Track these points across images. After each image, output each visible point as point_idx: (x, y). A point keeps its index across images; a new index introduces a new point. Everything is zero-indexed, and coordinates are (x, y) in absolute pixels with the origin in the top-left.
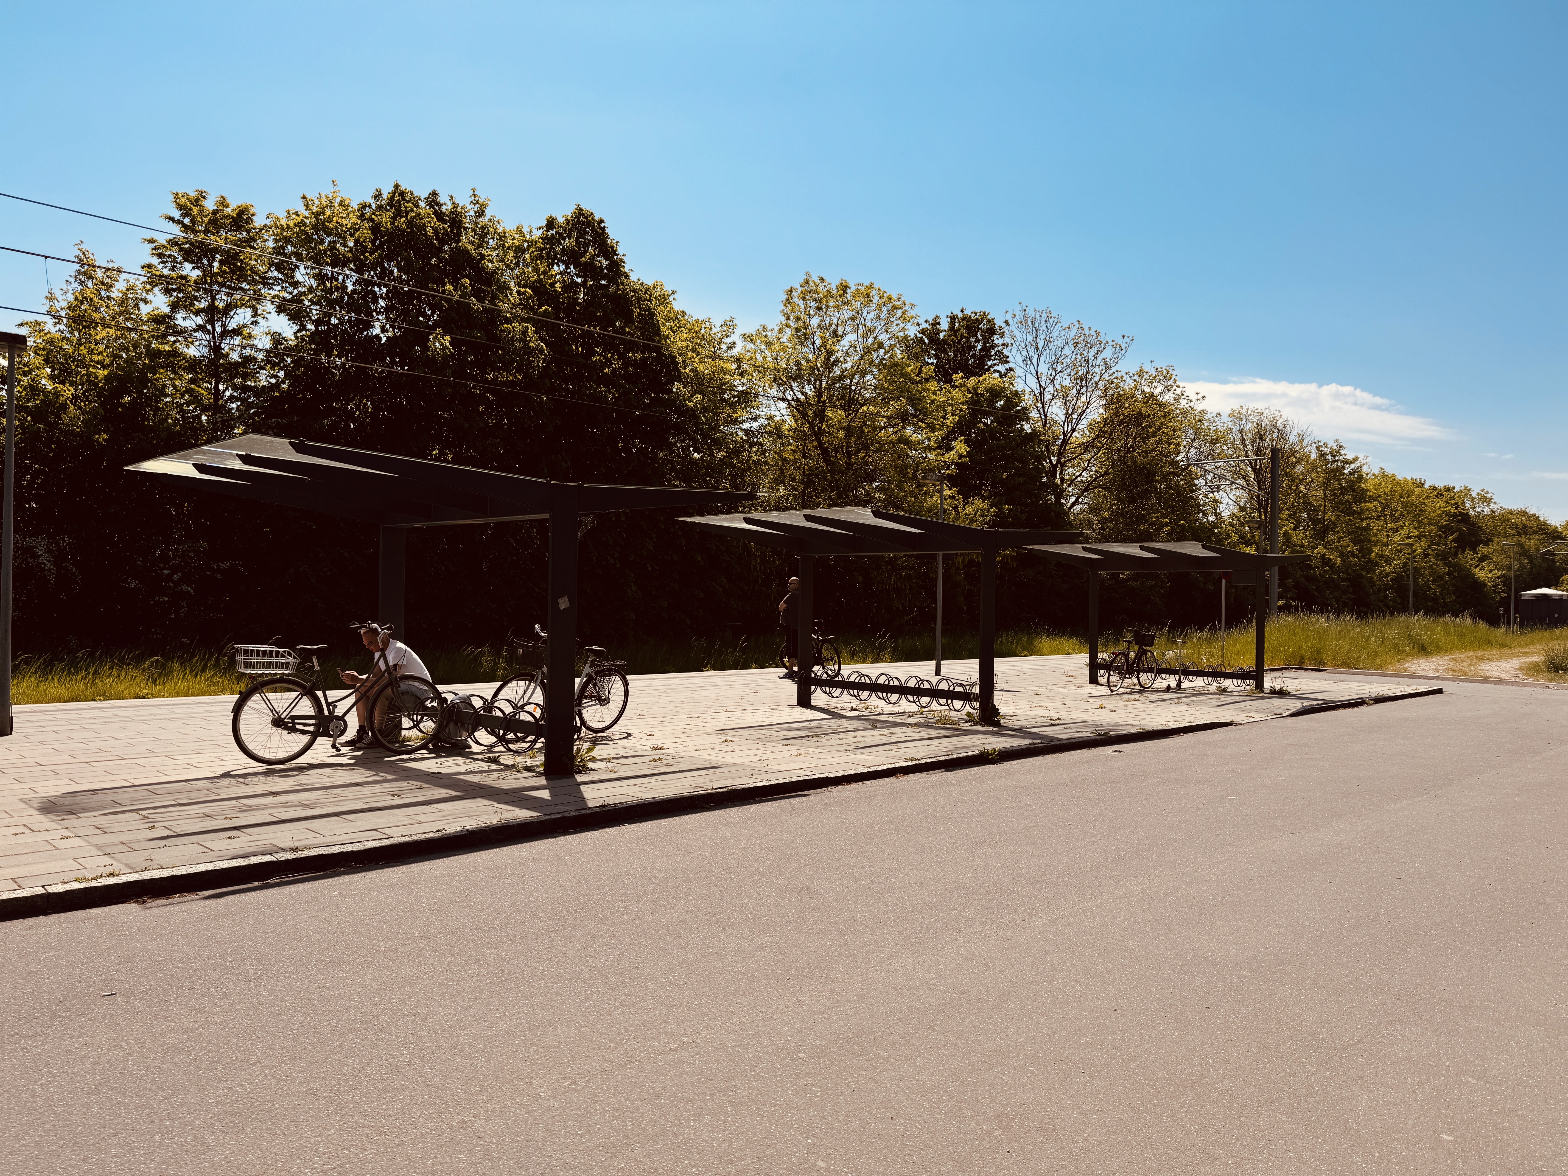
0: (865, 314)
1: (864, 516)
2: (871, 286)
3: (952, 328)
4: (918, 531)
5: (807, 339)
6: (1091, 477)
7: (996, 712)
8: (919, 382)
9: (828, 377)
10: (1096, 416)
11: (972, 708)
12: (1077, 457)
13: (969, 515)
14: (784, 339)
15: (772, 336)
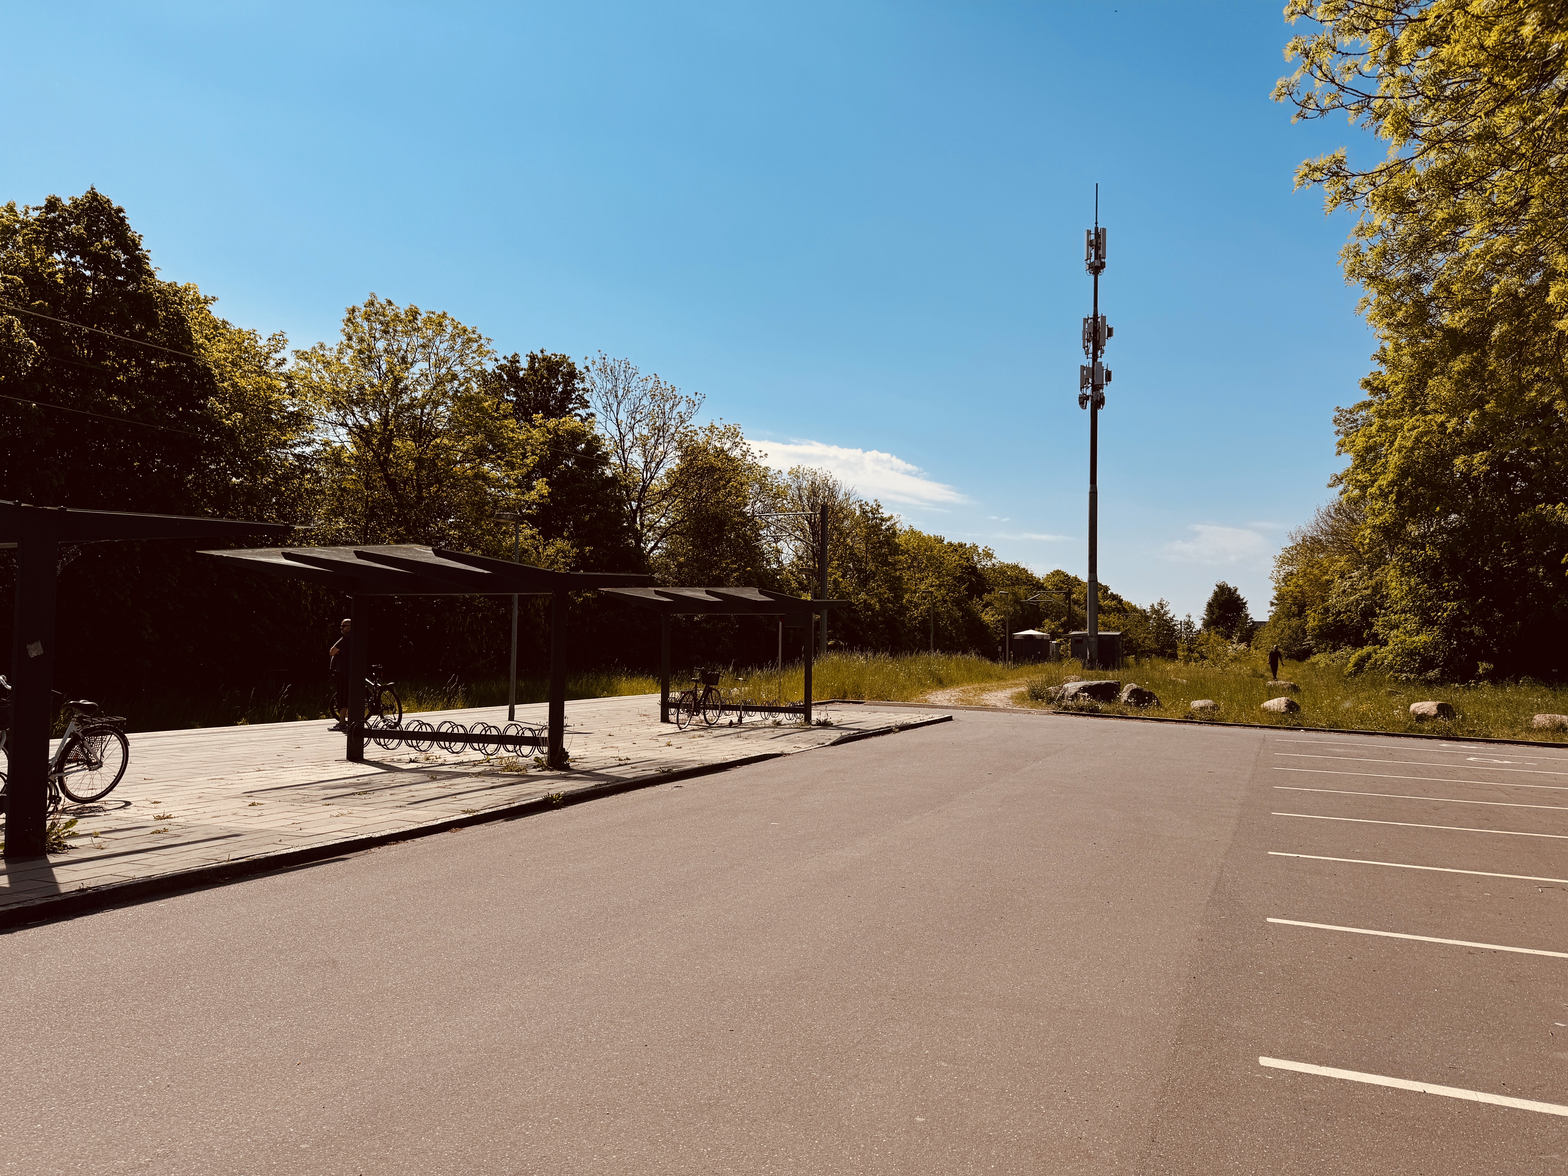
0: (437, 343)
1: (425, 554)
2: (444, 315)
3: (531, 367)
4: (486, 572)
5: (372, 363)
6: (669, 523)
7: (566, 755)
8: (497, 419)
9: (396, 405)
10: (673, 466)
11: (541, 753)
12: (655, 504)
13: (550, 556)
14: (346, 360)
15: (330, 356)
